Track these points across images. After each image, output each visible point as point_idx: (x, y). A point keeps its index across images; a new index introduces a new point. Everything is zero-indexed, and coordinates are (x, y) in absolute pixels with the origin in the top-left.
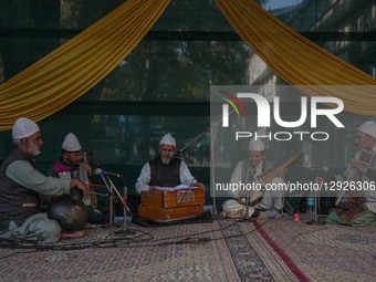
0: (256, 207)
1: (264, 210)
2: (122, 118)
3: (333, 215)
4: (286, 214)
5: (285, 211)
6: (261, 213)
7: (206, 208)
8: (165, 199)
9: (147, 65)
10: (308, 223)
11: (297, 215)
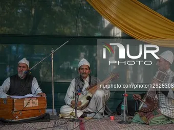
0: (85, 110)
1: (90, 113)
2: (14, 48)
3: (137, 117)
4: (106, 116)
5: (106, 114)
6: (88, 115)
7: (47, 111)
8: (15, 104)
9: (33, 12)
10: (119, 123)
11: (112, 117)
